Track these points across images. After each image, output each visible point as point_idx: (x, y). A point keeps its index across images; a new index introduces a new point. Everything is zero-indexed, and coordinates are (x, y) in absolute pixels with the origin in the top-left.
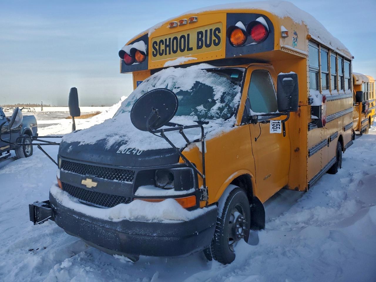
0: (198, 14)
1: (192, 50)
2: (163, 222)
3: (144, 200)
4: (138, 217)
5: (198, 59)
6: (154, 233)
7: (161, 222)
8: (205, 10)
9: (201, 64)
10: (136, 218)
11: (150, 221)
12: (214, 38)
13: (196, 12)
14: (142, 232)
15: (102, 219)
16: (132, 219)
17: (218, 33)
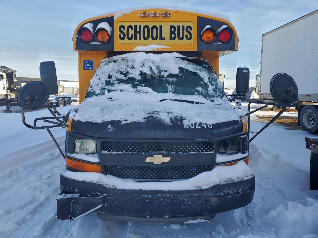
0: (171, 11)
1: (165, 40)
2: (244, 179)
3: (224, 165)
4: (226, 180)
5: (171, 48)
6: (239, 189)
7: (243, 180)
8: (178, 9)
9: (173, 53)
10: (225, 181)
11: (236, 181)
12: (186, 33)
13: (170, 9)
14: (231, 191)
15: (188, 190)
16: (223, 182)
17: (190, 30)
